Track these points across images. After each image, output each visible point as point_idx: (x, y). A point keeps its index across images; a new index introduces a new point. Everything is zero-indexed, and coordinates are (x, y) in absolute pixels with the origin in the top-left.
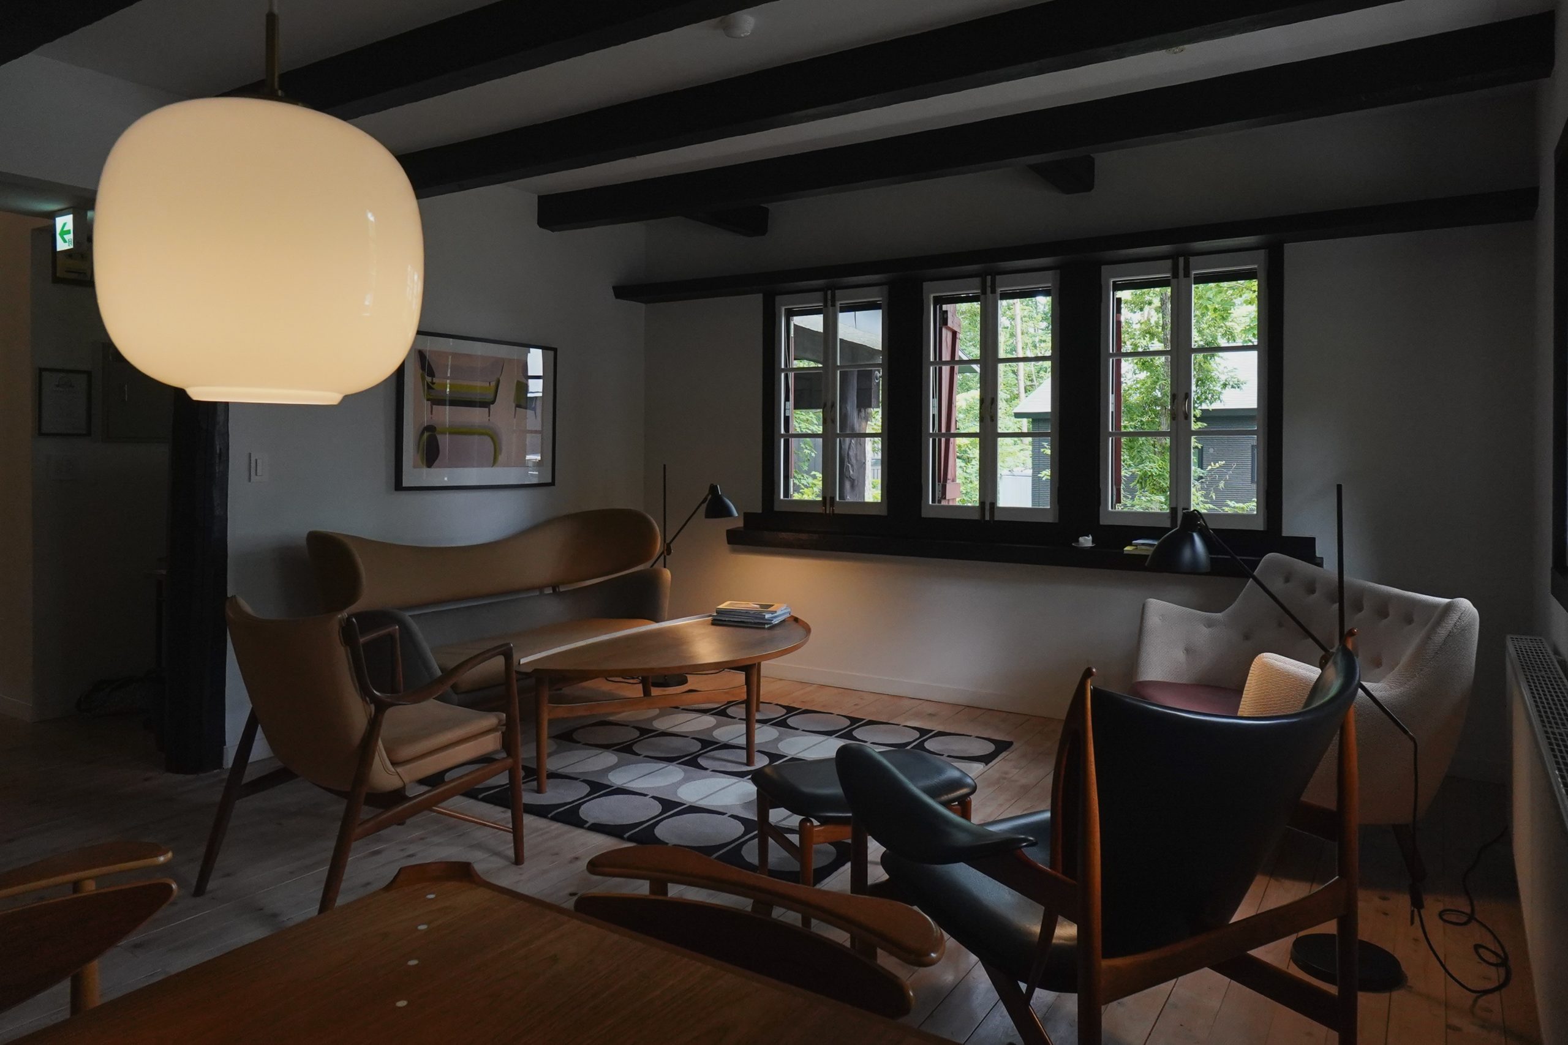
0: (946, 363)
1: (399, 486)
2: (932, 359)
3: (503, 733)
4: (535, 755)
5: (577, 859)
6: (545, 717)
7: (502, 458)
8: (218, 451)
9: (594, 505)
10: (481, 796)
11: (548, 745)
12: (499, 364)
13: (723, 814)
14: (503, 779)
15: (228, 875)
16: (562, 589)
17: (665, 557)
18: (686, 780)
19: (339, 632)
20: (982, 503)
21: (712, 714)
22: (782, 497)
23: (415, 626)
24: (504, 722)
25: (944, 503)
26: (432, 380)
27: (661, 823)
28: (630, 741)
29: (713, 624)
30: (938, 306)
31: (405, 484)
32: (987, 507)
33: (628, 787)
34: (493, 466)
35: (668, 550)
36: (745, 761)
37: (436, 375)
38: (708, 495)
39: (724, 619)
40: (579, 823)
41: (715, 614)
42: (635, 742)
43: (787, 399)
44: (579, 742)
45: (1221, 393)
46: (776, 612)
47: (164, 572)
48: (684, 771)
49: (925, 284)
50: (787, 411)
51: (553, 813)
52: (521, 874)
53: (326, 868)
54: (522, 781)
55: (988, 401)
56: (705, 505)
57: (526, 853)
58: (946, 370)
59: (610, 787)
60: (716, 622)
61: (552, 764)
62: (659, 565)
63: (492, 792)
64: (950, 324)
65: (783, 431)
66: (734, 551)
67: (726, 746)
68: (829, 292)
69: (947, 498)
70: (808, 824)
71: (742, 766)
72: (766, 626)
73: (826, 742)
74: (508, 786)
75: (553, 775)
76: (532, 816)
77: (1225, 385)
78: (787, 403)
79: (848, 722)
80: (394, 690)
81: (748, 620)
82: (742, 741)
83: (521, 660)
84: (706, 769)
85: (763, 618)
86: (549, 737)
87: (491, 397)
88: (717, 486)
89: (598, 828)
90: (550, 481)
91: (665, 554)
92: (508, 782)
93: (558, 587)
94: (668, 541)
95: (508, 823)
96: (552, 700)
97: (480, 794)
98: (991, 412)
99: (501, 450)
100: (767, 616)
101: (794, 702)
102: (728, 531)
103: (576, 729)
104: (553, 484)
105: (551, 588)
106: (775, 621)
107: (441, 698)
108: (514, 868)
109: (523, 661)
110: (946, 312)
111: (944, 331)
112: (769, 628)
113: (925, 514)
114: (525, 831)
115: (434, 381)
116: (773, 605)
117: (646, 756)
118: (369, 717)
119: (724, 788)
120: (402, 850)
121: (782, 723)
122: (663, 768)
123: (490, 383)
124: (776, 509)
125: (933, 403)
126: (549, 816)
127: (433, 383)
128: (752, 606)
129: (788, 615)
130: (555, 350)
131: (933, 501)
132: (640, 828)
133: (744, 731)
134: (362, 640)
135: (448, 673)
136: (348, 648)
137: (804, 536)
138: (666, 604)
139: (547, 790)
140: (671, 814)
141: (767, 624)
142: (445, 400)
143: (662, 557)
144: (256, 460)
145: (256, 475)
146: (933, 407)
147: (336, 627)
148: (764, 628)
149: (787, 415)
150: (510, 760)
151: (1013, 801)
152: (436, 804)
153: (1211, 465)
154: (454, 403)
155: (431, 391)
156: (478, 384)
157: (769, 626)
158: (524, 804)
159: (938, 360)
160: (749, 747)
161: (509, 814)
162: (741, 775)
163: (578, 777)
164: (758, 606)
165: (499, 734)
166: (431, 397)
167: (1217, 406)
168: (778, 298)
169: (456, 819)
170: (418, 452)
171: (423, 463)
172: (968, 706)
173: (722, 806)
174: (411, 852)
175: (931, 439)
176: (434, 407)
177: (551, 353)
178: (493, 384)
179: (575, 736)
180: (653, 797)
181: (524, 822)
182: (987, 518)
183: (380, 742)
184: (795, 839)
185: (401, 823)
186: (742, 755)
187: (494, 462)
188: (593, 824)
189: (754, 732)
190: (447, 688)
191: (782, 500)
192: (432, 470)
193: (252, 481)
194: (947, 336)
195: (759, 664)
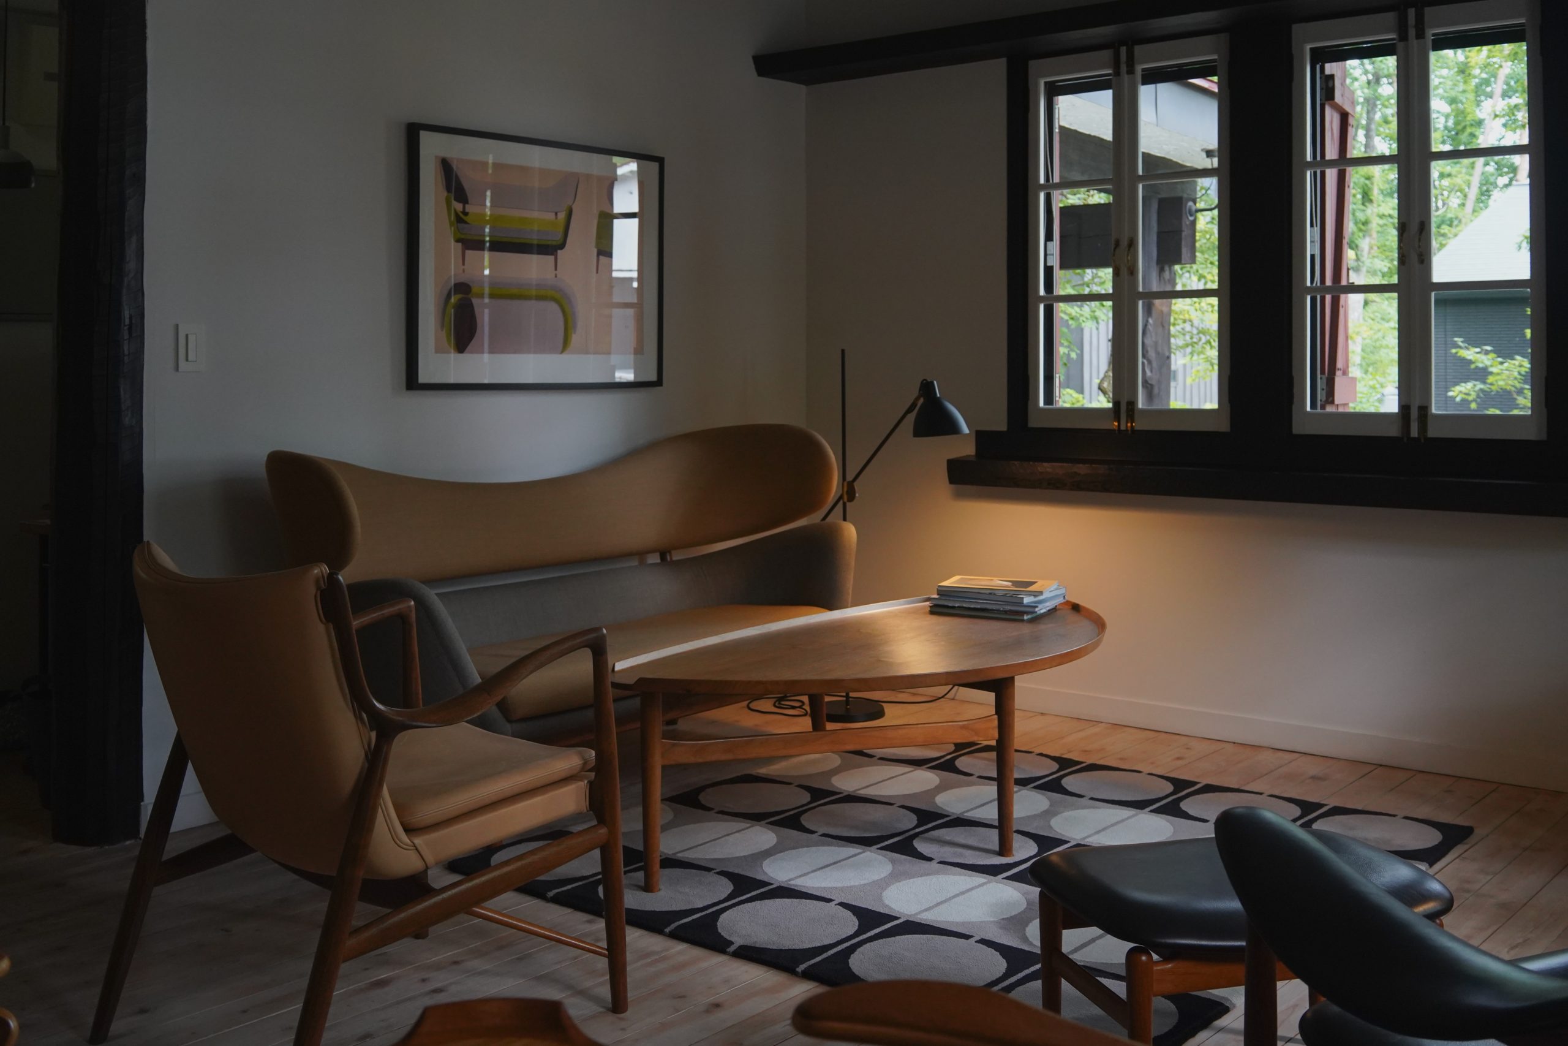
0: (1332, 163)
1: (412, 382)
2: (1309, 158)
3: (591, 783)
4: (639, 826)
5: (717, 1006)
6: (657, 762)
7: (575, 339)
8: (127, 321)
9: (727, 417)
10: (551, 894)
11: (661, 813)
12: (572, 183)
13: (967, 937)
14: (588, 865)
15: (143, 1011)
16: (677, 556)
17: (844, 505)
18: (895, 877)
19: (316, 596)
20: (1404, 407)
21: (930, 768)
22: (1041, 404)
23: (441, 609)
24: (592, 764)
25: (1330, 409)
26: (464, 208)
27: (859, 950)
28: (793, 809)
29: (932, 613)
30: (1318, 67)
31: (423, 378)
32: (1414, 413)
33: (796, 886)
34: (562, 352)
35: (849, 492)
36: (997, 848)
37: (470, 202)
38: (917, 399)
39: (951, 605)
40: (719, 945)
41: (936, 596)
42: (803, 810)
43: (1049, 237)
44: (710, 809)
46: (1041, 593)
47: (48, 522)
48: (893, 862)
49: (1296, 28)
50: (1048, 257)
51: (673, 926)
52: (623, 1029)
53: (297, 1007)
54: (623, 870)
55: (1414, 227)
56: (912, 417)
57: (631, 994)
58: (1331, 175)
59: (767, 884)
60: (937, 610)
61: (668, 844)
62: (836, 517)
63: (569, 887)
64: (1338, 98)
65: (1042, 292)
66: (959, 496)
67: (960, 822)
68: (1123, 50)
69: (1336, 402)
70: (1144, 958)
71: (992, 855)
72: (1026, 617)
73: (1133, 820)
74: (600, 876)
75: (670, 863)
76: (639, 930)
78: (1048, 243)
79: (1170, 788)
80: (407, 701)
81: (994, 607)
82: (991, 813)
83: (616, 664)
84: (930, 859)
85: (1021, 604)
86: (664, 800)
87: (559, 237)
88: (932, 383)
89: (751, 954)
90: (653, 377)
91: (846, 500)
92: (599, 870)
93: (670, 552)
94: (849, 478)
95: (598, 940)
96: (667, 735)
97: (551, 890)
98: (1419, 247)
99: (575, 327)
100: (1027, 600)
101: (1069, 752)
102: (950, 463)
103: (703, 788)
104: (659, 382)
105: (658, 554)
106: (1042, 609)
107: (483, 723)
108: (612, 1017)
109: (619, 666)
110: (1332, 77)
111: (1328, 111)
112: (1031, 621)
113: (1299, 427)
114: (629, 957)
115: (467, 211)
116: (1035, 583)
117: (824, 835)
118: (366, 747)
119: (963, 893)
120: (424, 980)
121: (1053, 786)
122: (855, 855)
123: (556, 214)
124: (1033, 423)
125: (1311, 234)
126: (667, 930)
127: (466, 214)
128: (999, 582)
129: (1061, 600)
130: (660, 161)
131: (1313, 406)
132: (825, 955)
133: (996, 796)
134: (356, 623)
135: (493, 682)
136: (331, 626)
137: (1082, 469)
138: (849, 581)
139: (662, 887)
140: (876, 934)
141: (1027, 613)
142: (484, 242)
143: (841, 504)
144: (187, 336)
145: (187, 360)
146: (1312, 242)
147: (312, 590)
148: (1023, 621)
149: (1048, 264)
150: (603, 831)
151: (1490, 932)
152: (478, 902)
154: (498, 246)
155: (461, 225)
156: (535, 214)
157: (1029, 617)
158: (626, 909)
159: (1318, 158)
160: (1004, 824)
161: (601, 925)
162: (992, 871)
163: (711, 866)
164: (1010, 584)
165: (583, 785)
166: (463, 237)
168: (1033, 65)
169: (514, 930)
170: (442, 326)
171: (450, 344)
172: (1381, 765)
173: (963, 924)
174: (438, 985)
175: (1309, 298)
176: (468, 253)
177: (655, 166)
178: (562, 216)
179: (703, 798)
180: (841, 904)
181: (628, 939)
182: (1414, 433)
183: (385, 791)
184: (1119, 988)
185: (420, 935)
186: (992, 838)
187: (565, 346)
188: (742, 947)
189: (1013, 798)
190: (489, 707)
191: (1042, 410)
192: (465, 357)
193: (180, 370)
194: (1332, 119)
195: (1012, 679)
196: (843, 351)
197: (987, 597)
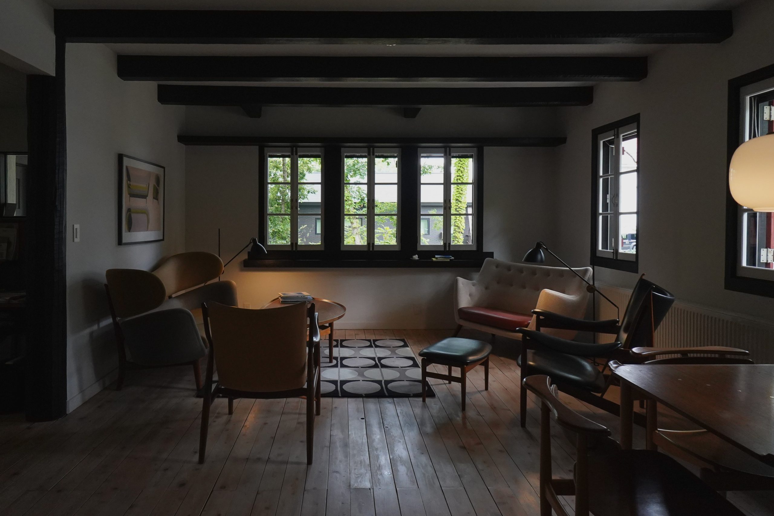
1: (120, 242)
7: (149, 226)
12: (149, 175)
20: (369, 244)
22: (268, 244)
26: (130, 183)
31: (122, 241)
32: (371, 245)
34: (147, 231)
37: (131, 181)
38: (250, 243)
41: (281, 299)
45: (307, 195)
49: (342, 149)
62: (228, 278)
68: (294, 148)
77: (309, 192)
87: (147, 192)
88: (256, 239)
90: (162, 238)
99: (149, 221)
100: (308, 297)
102: (244, 261)
104: (163, 240)
113: (343, 249)
116: (302, 293)
123: (146, 185)
127: (130, 185)
128: (293, 294)
130: (165, 168)
142: (133, 194)
144: (76, 230)
145: (76, 238)
153: (301, 227)
155: (130, 189)
156: (143, 185)
164: (296, 294)
166: (130, 193)
167: (305, 201)
168: (266, 149)
170: (126, 223)
171: (128, 229)
176: (132, 198)
177: (163, 170)
178: (148, 185)
182: (371, 249)
187: (148, 228)
192: (130, 233)
193: (74, 241)
195: (333, 322)
196: (219, 229)
197: (296, 298)
